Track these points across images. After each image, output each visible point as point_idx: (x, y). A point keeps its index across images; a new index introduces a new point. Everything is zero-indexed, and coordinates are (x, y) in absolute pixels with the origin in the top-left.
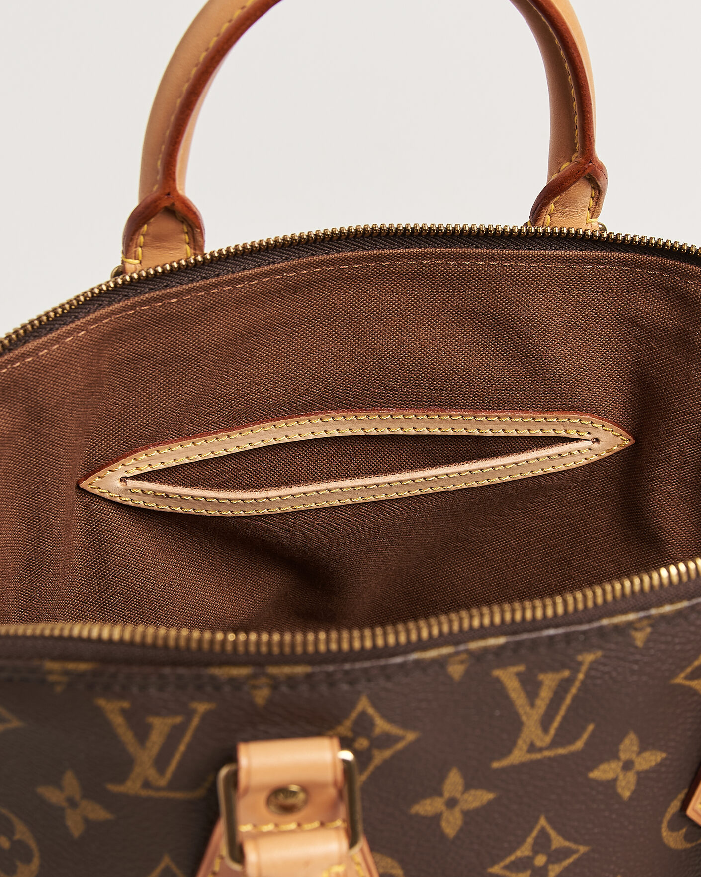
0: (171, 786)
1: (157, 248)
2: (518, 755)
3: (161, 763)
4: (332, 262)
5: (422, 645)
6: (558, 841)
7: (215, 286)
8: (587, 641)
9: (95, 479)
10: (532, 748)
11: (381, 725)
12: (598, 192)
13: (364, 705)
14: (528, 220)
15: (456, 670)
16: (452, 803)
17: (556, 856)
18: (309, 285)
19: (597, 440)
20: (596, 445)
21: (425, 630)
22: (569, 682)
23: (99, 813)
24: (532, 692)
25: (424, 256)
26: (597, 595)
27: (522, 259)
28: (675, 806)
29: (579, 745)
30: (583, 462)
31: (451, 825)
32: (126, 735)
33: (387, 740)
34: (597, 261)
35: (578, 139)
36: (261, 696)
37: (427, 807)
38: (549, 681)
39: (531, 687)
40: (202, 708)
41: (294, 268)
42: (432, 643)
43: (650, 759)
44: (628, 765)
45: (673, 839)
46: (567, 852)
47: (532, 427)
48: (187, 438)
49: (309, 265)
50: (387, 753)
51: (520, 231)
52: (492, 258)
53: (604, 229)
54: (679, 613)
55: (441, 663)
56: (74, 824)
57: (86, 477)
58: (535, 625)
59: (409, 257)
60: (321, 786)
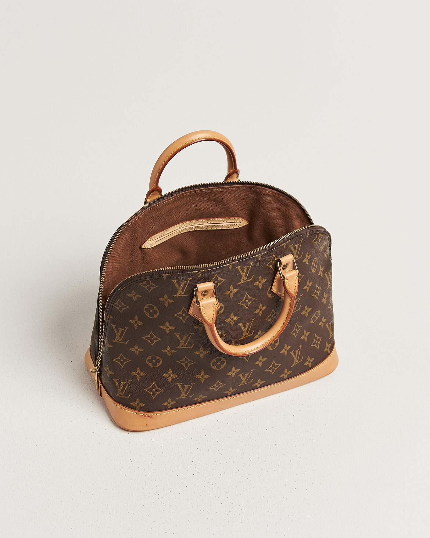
0: (184, 294)
1: (153, 196)
2: (242, 282)
3: (183, 290)
4: (186, 193)
5: (225, 264)
6: (250, 297)
7: (165, 201)
8: (251, 260)
9: (144, 245)
10: (244, 280)
11: (219, 279)
12: (238, 175)
13: (216, 275)
14: (224, 180)
15: (230, 268)
16: (231, 292)
17: (250, 300)
18: (181, 198)
19: (241, 223)
20: (240, 224)
21: (225, 261)
22: (249, 268)
23: (171, 301)
24: (243, 270)
25: (204, 189)
26: (252, 252)
27: (223, 188)
28: (269, 289)
29: (252, 279)
30: (238, 227)
31: (231, 296)
32: (177, 286)
33: (221, 281)
34: (239, 187)
35: (233, 166)
36: (199, 275)
37: (227, 293)
38: (246, 268)
39: (243, 269)
40: (189, 279)
41: (179, 195)
42: (227, 263)
43: (264, 281)
44: (260, 282)
45: (270, 296)
46: (251, 299)
47: (227, 221)
48: (159, 232)
49: (182, 194)
50: (220, 283)
51: (222, 183)
52: (217, 188)
53: (239, 180)
54: (266, 253)
55: (228, 266)
56: (166, 304)
57: (142, 245)
58: (243, 258)
59: (201, 190)
60: (210, 290)
